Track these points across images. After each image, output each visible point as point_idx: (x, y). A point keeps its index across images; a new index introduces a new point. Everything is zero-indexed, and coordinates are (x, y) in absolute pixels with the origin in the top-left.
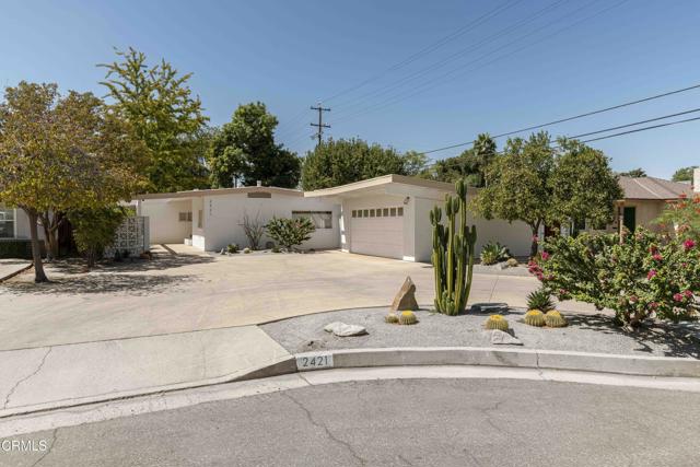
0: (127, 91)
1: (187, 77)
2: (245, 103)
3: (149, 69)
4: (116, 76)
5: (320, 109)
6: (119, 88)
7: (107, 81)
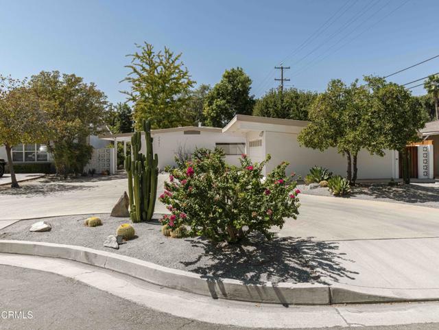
0: (144, 69)
1: (179, 56)
2: (229, 70)
3: (156, 54)
4: (138, 61)
5: (282, 68)
6: (139, 69)
7: (132, 65)
